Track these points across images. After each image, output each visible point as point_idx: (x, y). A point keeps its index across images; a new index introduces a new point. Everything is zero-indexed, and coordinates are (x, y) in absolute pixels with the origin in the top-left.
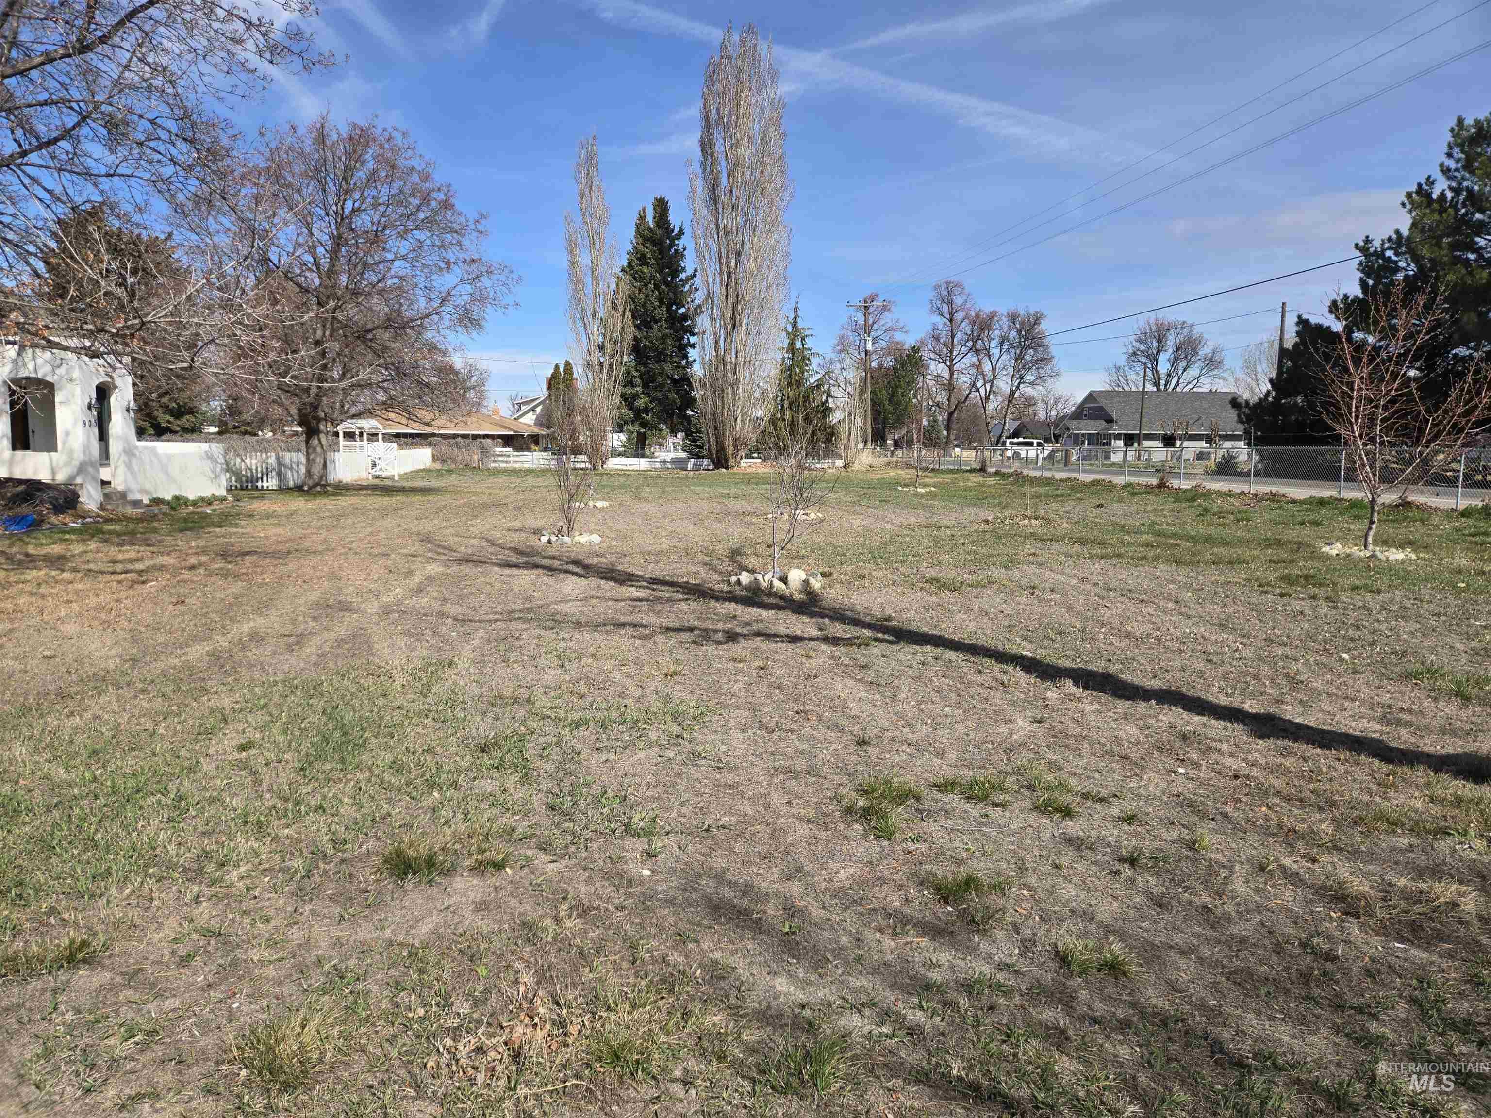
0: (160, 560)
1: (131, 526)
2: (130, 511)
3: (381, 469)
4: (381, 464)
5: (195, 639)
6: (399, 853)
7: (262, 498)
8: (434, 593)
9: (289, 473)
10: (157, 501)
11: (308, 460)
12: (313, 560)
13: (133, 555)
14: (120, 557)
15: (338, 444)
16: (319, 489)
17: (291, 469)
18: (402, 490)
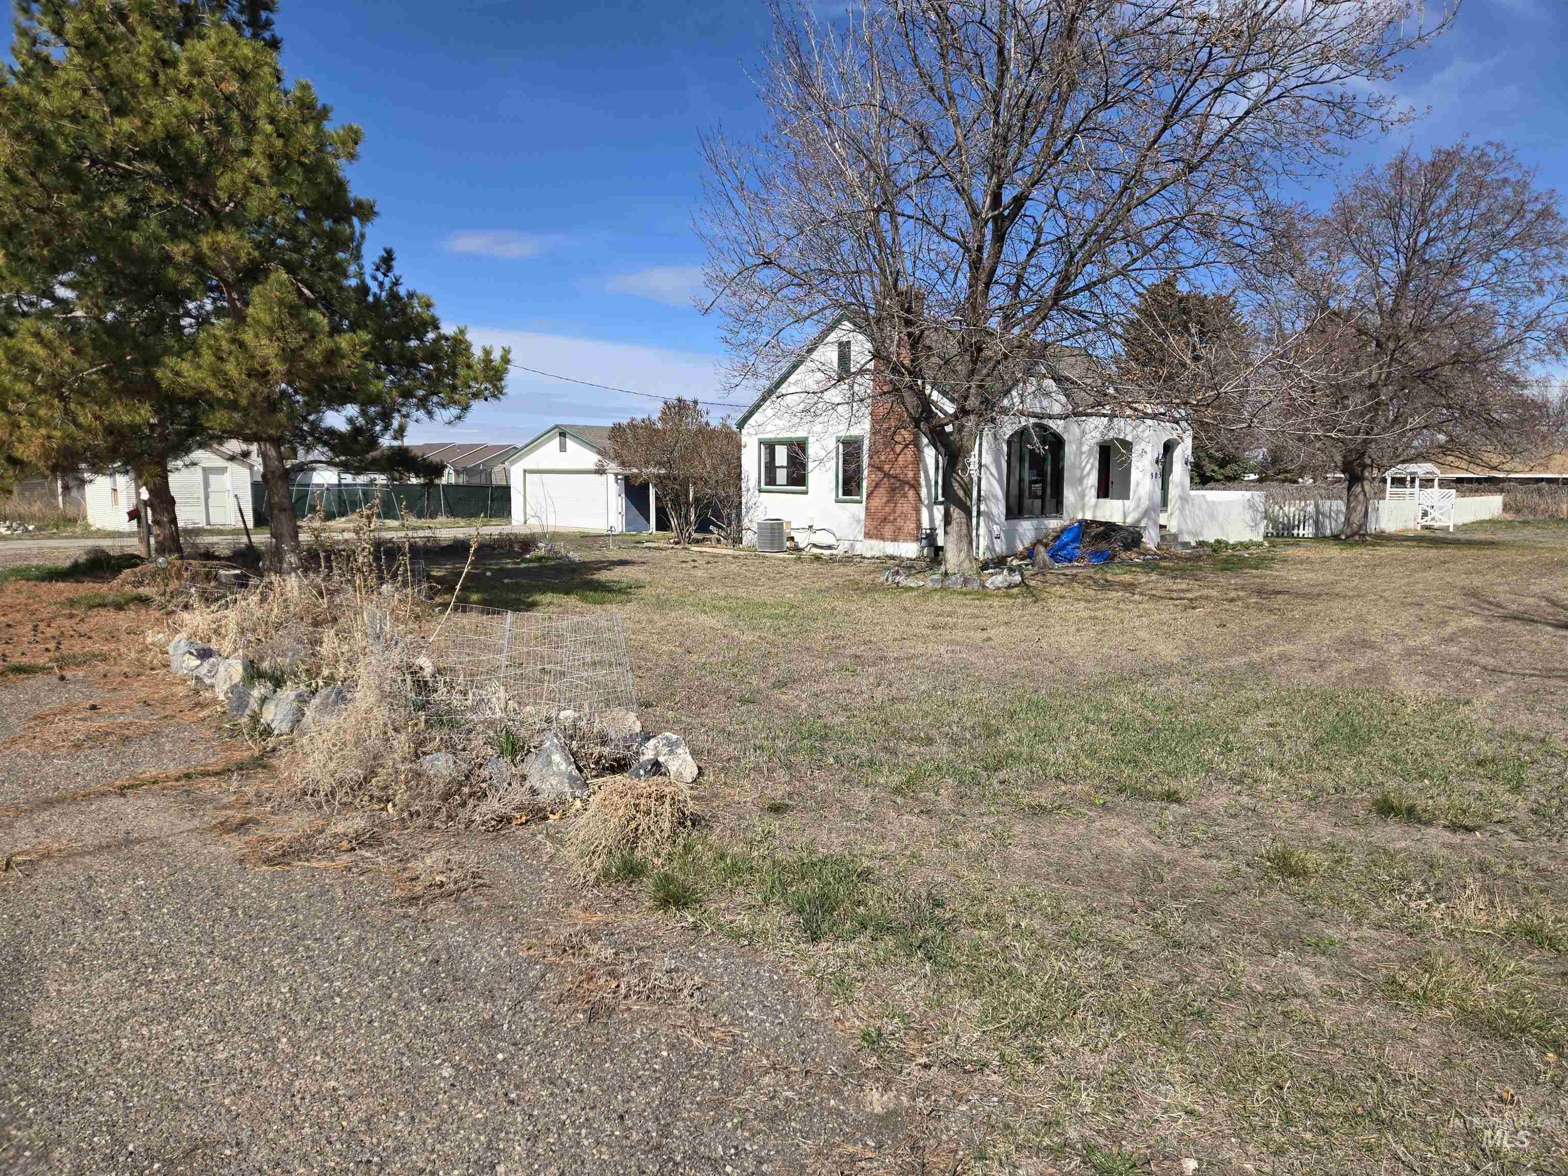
0: (1205, 592)
1: (1181, 564)
2: (1180, 551)
3: (1433, 519)
4: (1433, 513)
5: (1234, 652)
6: (1386, 800)
7: (1297, 544)
8: (1466, 642)
9: (1327, 522)
10: (1201, 544)
11: (1348, 508)
12: (1343, 604)
13: (1184, 586)
14: (1175, 587)
15: (1384, 491)
16: (1357, 538)
17: (1330, 517)
18: (1457, 543)
